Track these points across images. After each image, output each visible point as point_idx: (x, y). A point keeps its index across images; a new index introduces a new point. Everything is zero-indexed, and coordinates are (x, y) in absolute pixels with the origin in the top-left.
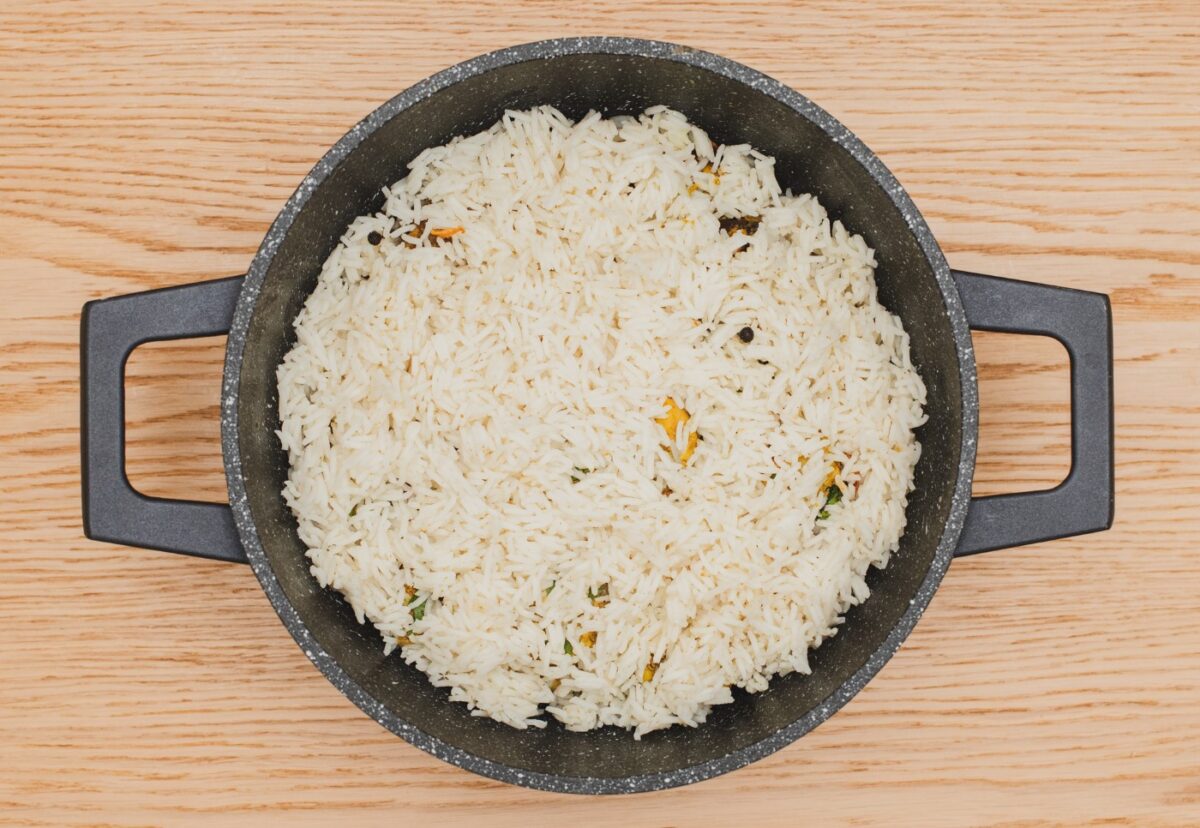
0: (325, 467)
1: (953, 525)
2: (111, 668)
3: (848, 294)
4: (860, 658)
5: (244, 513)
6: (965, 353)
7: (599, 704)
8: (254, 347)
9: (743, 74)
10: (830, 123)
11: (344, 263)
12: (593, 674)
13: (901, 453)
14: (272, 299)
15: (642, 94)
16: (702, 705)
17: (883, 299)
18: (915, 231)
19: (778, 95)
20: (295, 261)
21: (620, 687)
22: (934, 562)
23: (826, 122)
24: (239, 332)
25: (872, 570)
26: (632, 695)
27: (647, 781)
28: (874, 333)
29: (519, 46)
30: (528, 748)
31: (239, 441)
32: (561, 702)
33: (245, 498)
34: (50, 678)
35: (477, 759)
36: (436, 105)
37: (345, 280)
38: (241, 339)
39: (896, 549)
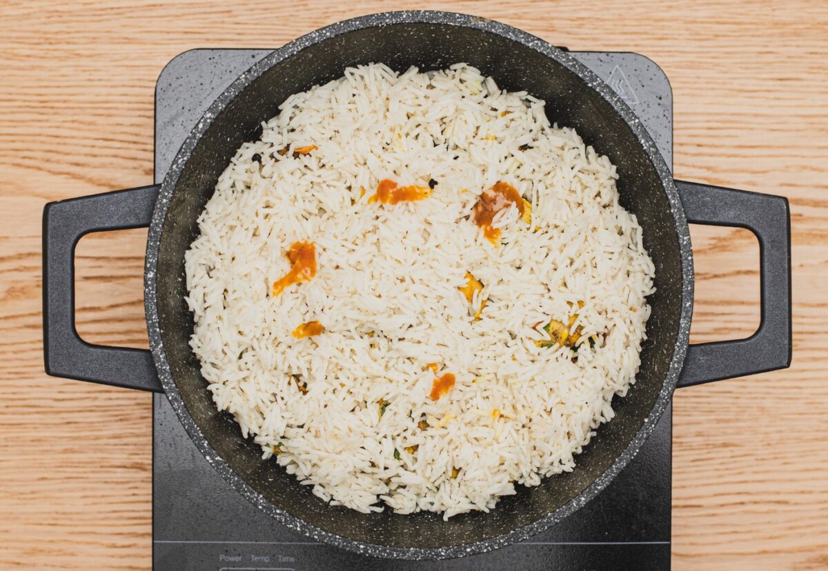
0: (220, 324)
1: (675, 365)
2: (85, 472)
3: (598, 198)
4: (608, 461)
5: (161, 356)
6: (683, 240)
7: (418, 495)
8: (168, 236)
9: (523, 38)
10: (586, 73)
11: (234, 177)
12: (414, 474)
13: (636, 313)
14: (181, 202)
15: (450, 54)
16: (493, 496)
17: (623, 203)
18: (647, 151)
19: (548, 53)
20: (199, 174)
21: (433, 483)
22: (662, 391)
23: (583, 72)
24: (157, 225)
25: (616, 398)
26: (442, 488)
27: (454, 551)
28: (616, 227)
29: (360, 17)
30: (367, 526)
31: (157, 304)
32: (392, 493)
33: (161, 345)
34: (43, 479)
35: (330, 535)
36: (300, 60)
37: (234, 189)
38: (158, 230)
39: (633, 382)
